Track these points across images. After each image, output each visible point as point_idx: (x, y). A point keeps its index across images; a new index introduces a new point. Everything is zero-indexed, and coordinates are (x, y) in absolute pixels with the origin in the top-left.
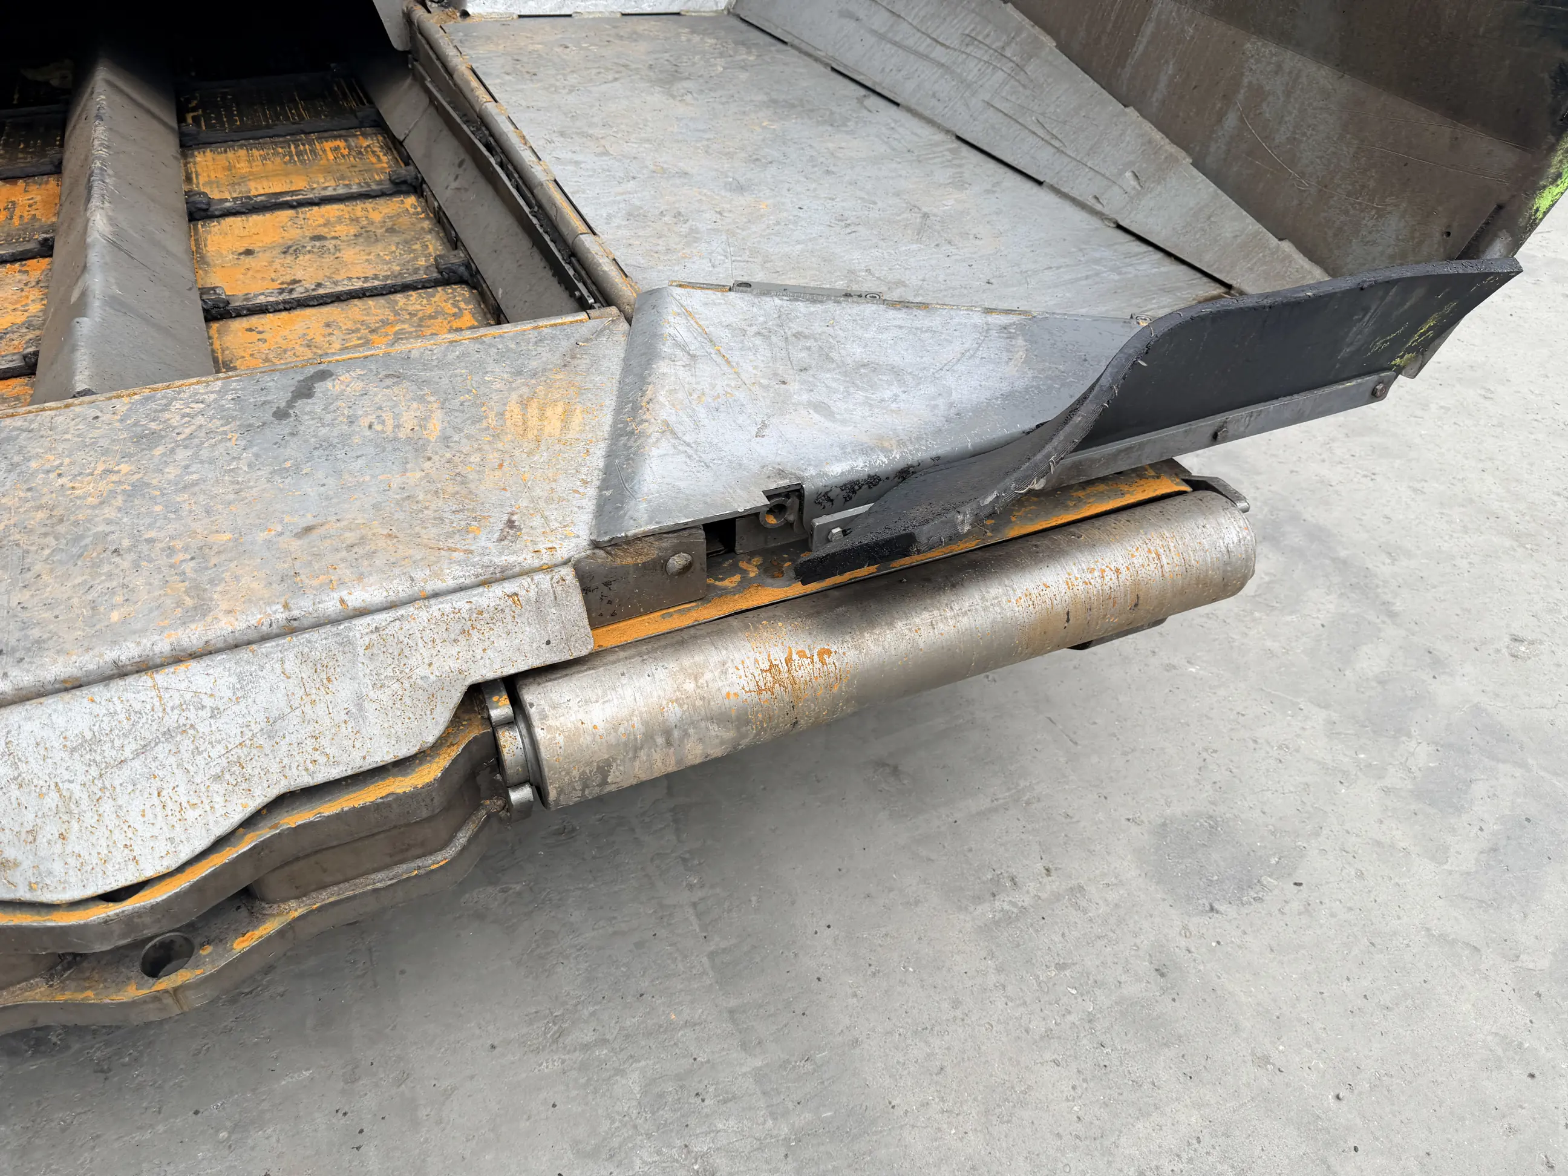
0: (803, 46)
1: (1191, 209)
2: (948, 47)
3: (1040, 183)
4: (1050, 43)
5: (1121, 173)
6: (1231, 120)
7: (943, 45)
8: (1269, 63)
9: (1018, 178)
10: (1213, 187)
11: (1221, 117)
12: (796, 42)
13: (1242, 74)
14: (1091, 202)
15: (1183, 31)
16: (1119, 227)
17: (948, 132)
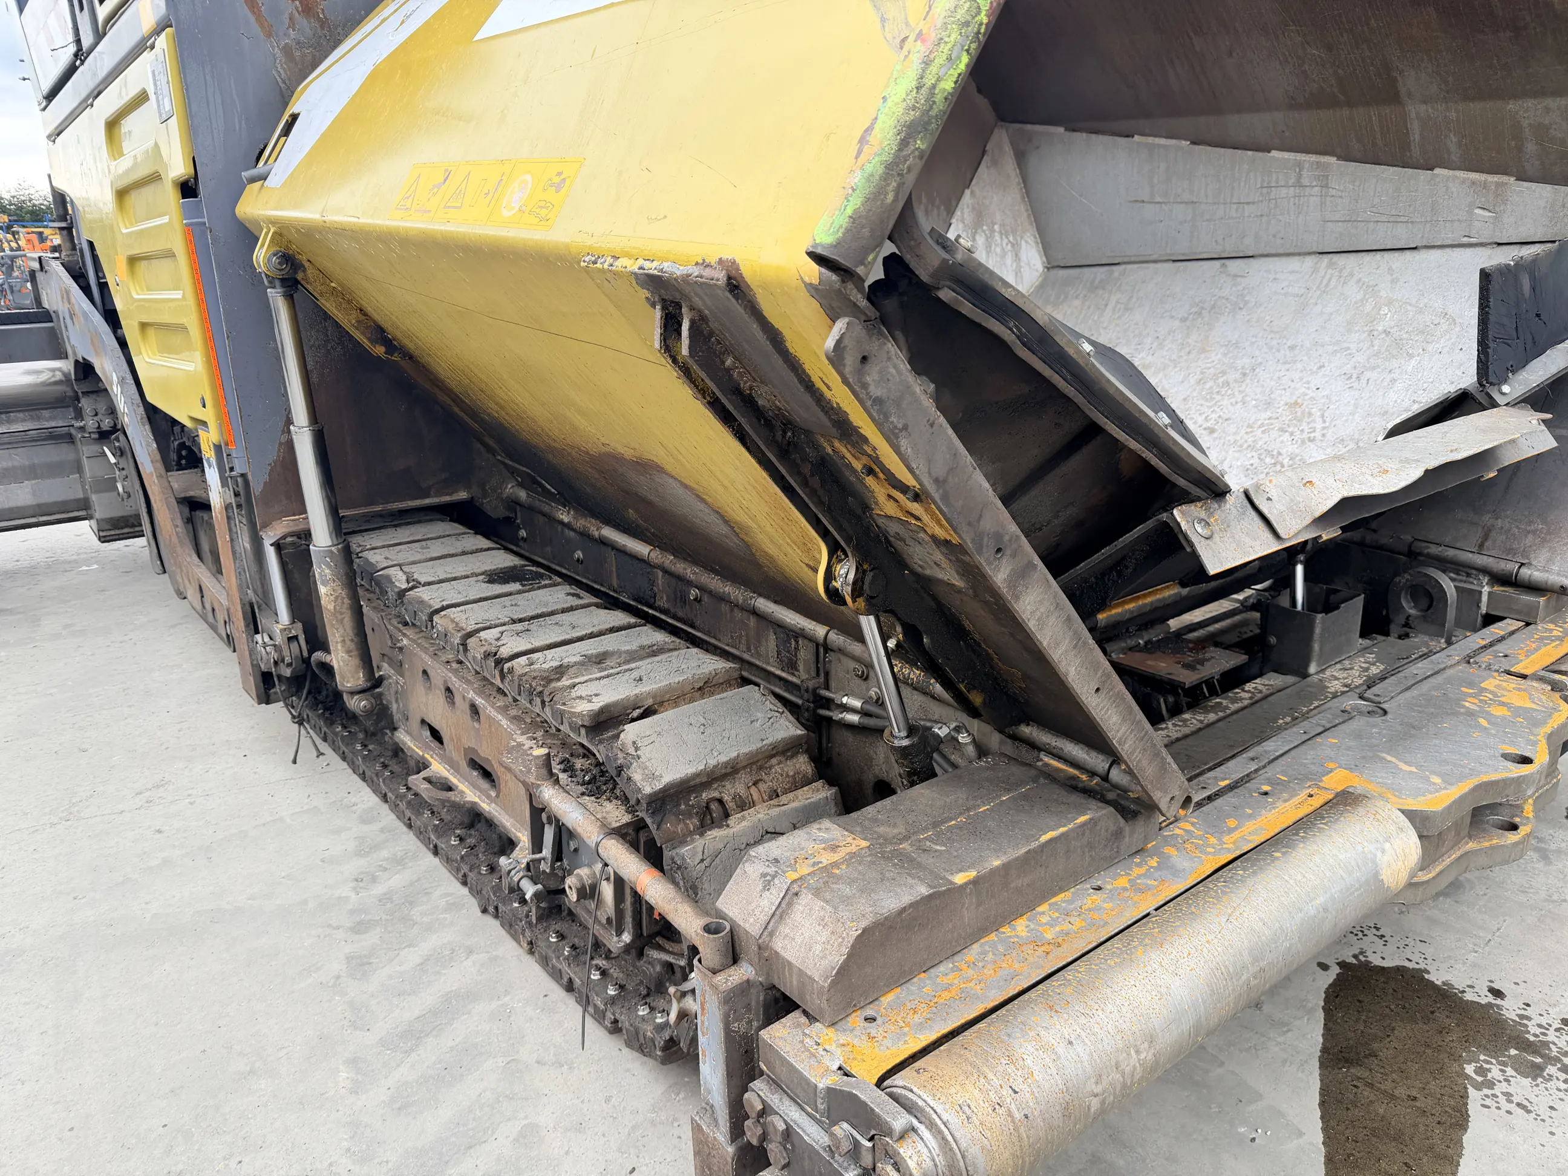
0: (1133, 259)
1: (1545, 207)
2: (1254, 203)
3: (1415, 248)
4: (1332, 160)
5: (1470, 213)
6: (1531, 148)
7: (1248, 203)
8: (1536, 110)
9: (1396, 254)
10: (1549, 187)
11: (1520, 149)
12: (1126, 260)
13: (1519, 122)
14: (1466, 240)
15: (1446, 117)
16: (1499, 244)
17: (1310, 254)
